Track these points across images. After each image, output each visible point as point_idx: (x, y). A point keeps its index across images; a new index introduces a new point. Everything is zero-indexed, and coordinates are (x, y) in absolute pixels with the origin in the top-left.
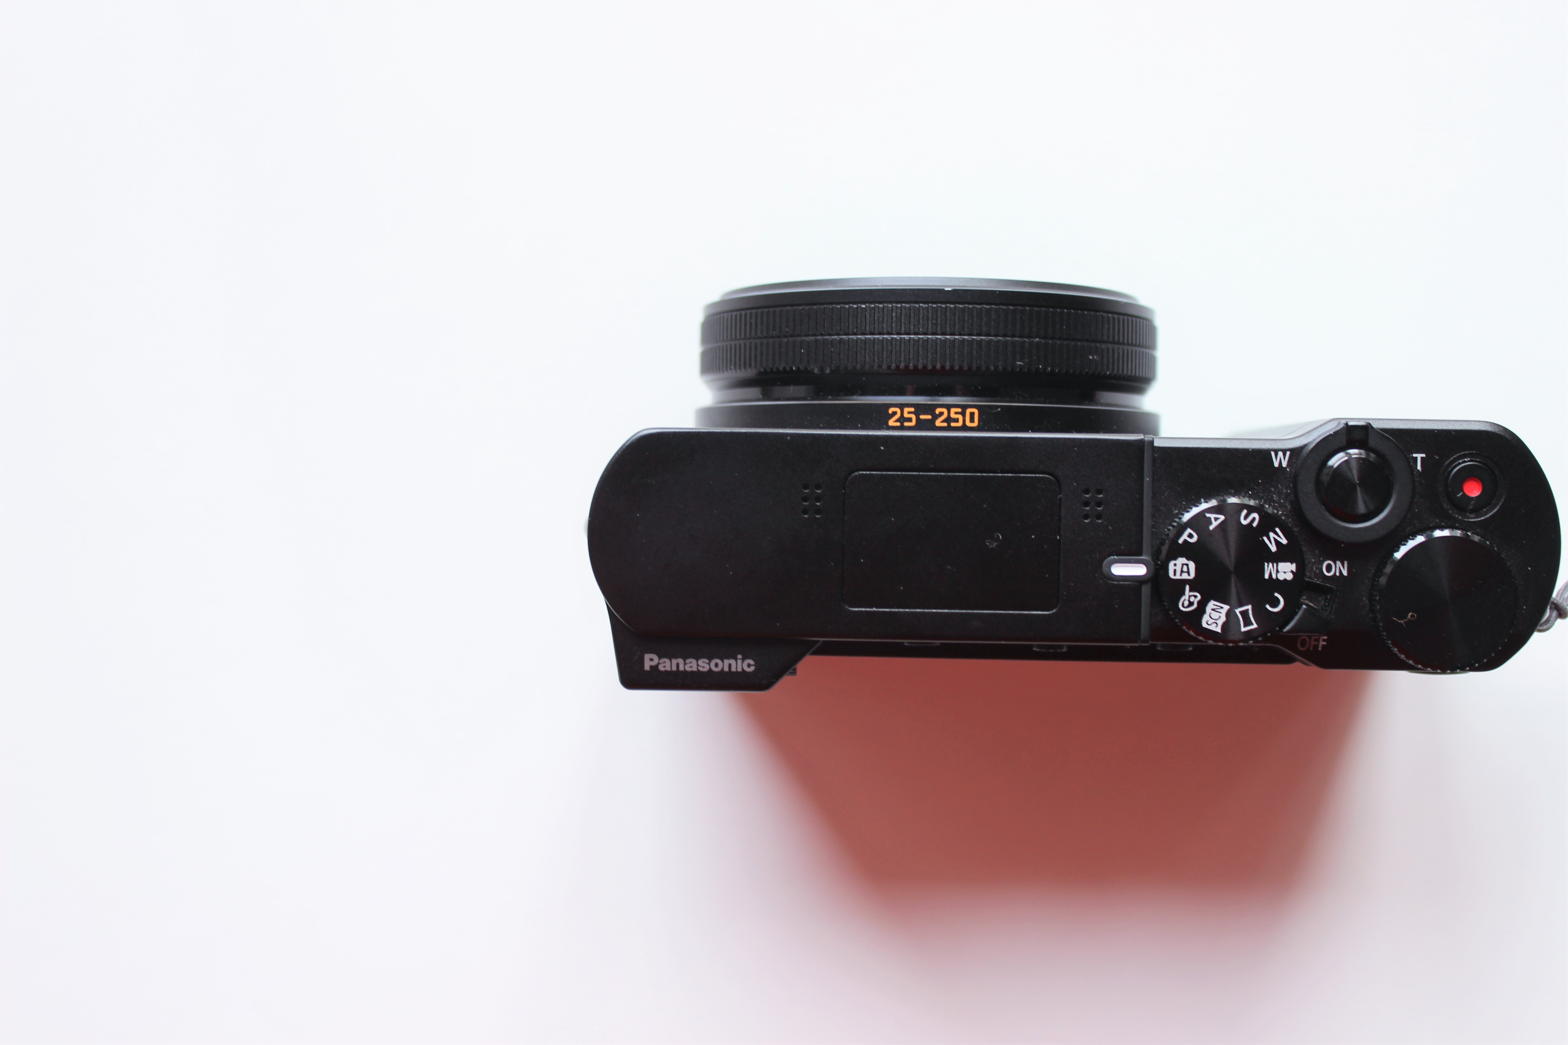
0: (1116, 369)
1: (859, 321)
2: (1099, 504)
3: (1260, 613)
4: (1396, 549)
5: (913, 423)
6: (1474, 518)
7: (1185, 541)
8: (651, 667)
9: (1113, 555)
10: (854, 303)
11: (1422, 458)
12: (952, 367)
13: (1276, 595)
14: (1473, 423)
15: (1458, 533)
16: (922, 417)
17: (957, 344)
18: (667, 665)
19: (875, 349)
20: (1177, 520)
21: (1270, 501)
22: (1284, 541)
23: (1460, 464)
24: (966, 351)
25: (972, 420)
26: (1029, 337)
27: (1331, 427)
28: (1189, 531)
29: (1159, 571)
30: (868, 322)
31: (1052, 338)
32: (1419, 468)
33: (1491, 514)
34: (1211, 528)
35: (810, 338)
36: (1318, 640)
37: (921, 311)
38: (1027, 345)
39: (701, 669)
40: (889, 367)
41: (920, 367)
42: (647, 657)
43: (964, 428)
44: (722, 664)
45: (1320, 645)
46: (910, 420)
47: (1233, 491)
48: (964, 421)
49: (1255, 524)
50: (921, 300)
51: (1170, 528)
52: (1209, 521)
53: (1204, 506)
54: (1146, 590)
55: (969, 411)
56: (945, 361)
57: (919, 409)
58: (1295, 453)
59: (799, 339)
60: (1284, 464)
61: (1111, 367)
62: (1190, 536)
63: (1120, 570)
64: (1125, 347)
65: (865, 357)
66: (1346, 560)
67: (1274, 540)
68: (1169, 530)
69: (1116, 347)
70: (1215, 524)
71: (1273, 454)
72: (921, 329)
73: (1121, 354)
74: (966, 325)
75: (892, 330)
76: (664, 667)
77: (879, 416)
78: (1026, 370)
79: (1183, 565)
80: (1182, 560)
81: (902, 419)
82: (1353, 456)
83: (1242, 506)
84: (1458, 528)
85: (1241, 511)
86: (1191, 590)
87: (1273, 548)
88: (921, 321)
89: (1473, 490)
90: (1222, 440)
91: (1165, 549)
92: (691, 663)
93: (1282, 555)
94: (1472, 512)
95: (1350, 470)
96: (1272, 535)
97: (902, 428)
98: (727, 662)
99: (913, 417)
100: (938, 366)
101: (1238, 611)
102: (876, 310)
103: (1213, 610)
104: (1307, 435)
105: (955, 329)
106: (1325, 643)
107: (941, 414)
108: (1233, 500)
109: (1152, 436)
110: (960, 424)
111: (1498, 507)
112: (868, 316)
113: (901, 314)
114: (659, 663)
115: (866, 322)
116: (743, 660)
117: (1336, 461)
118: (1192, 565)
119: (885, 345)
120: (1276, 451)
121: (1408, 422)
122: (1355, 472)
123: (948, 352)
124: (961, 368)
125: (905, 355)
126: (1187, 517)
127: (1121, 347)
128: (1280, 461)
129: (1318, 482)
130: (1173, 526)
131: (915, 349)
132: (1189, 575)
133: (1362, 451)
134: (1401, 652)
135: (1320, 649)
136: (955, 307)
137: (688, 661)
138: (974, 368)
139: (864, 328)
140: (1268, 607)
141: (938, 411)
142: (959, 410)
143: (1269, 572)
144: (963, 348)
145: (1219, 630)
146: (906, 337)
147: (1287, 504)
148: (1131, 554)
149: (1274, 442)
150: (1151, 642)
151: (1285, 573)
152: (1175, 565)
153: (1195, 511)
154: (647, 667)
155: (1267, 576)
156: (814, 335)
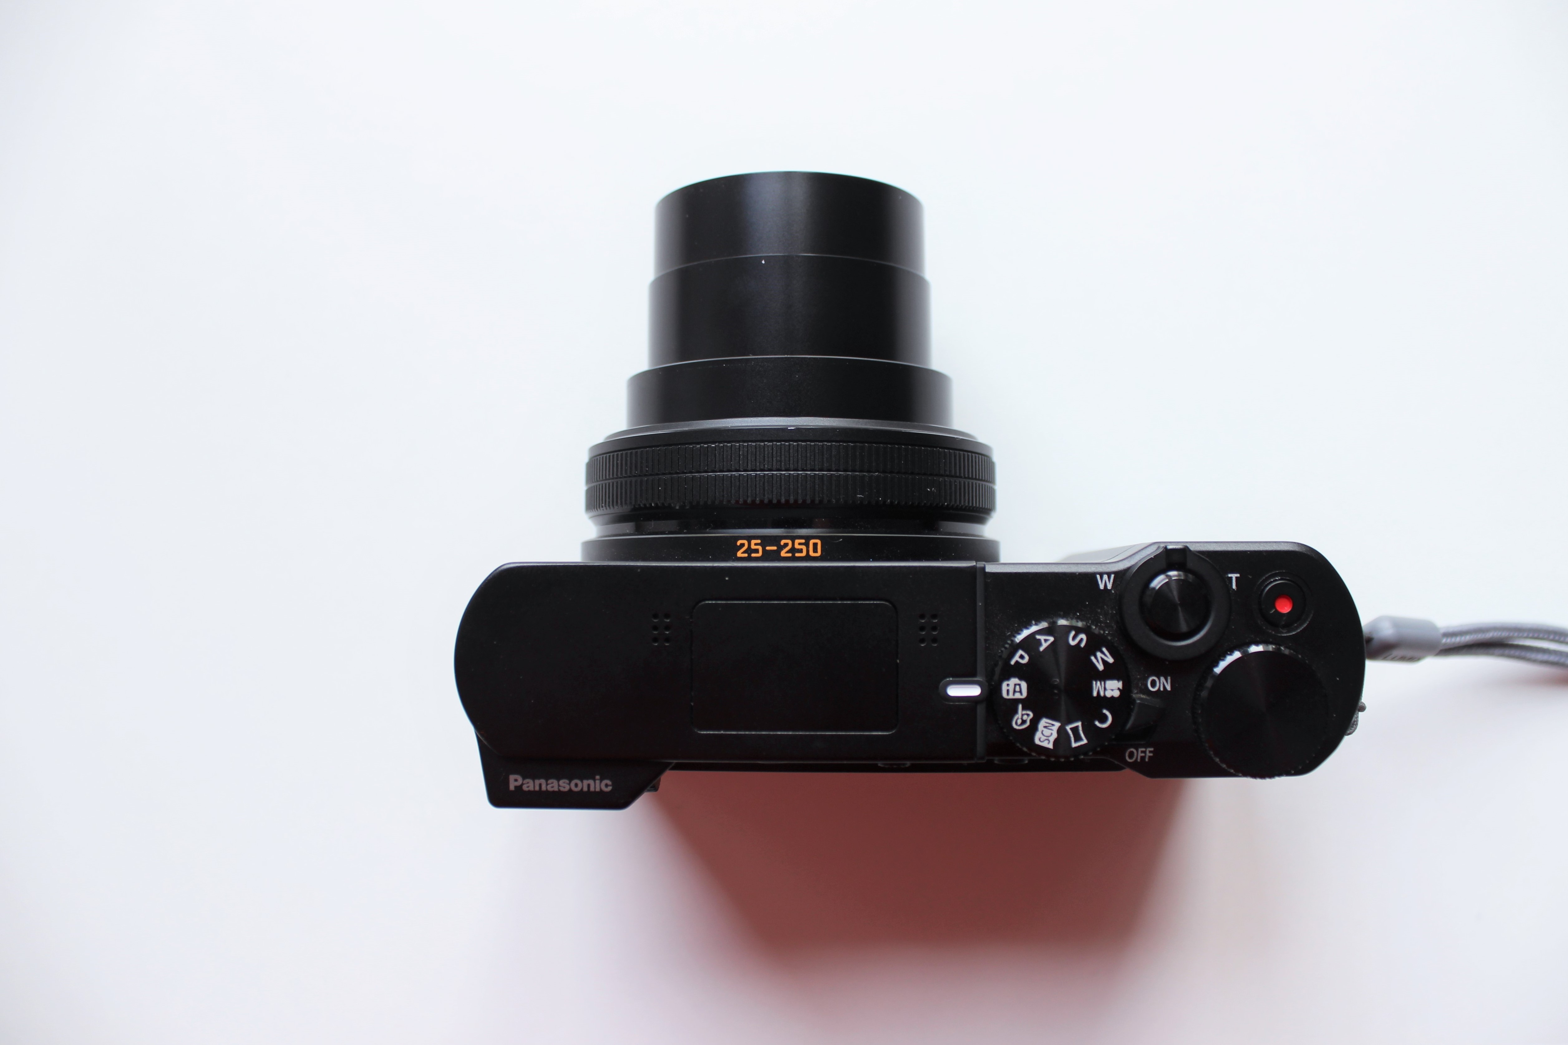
0: (953, 500)
1: (709, 460)
2: (934, 628)
3: (1090, 730)
4: (1216, 664)
5: (760, 554)
6: (1286, 633)
7: (1017, 662)
8: (516, 787)
9: (949, 677)
10: (705, 443)
11: (1237, 578)
12: (796, 501)
13: (1105, 711)
14: (1282, 544)
15: (1271, 648)
16: (768, 548)
17: (800, 479)
18: (530, 785)
19: (725, 485)
20: (1009, 642)
21: (1096, 622)
22: (1110, 660)
23: (1271, 582)
24: (808, 486)
25: (815, 551)
26: (869, 471)
27: (1152, 551)
28: (1021, 652)
29: (992, 692)
30: (717, 459)
31: (891, 472)
32: (1234, 587)
33: (1301, 629)
34: (1042, 649)
35: (666, 476)
36: (1144, 752)
37: (766, 449)
38: (867, 479)
39: (562, 789)
40: (737, 502)
41: (766, 501)
42: (512, 777)
43: (808, 558)
44: (581, 784)
45: (1147, 757)
46: (757, 551)
47: (1062, 613)
48: (808, 551)
49: (1083, 645)
50: (766, 439)
51: (1003, 649)
52: (1039, 643)
53: (1034, 628)
54: (981, 710)
55: (812, 542)
56: (789, 496)
57: (765, 541)
58: (1119, 575)
59: (657, 477)
60: (1109, 587)
61: (948, 498)
62: (1022, 657)
63: (955, 691)
64: (962, 481)
65: (715, 493)
66: (1170, 676)
67: (1102, 659)
68: (1002, 651)
69: (952, 480)
70: (1044, 645)
71: (1098, 577)
72: (766, 466)
73: (958, 487)
74: (808, 462)
75: (739, 467)
76: (528, 787)
77: (728, 549)
78: (867, 502)
79: (1015, 685)
80: (1014, 681)
81: (749, 551)
82: (1173, 578)
83: (1070, 628)
84: (1271, 643)
85: (1069, 632)
86: (1023, 709)
87: (1101, 667)
88: (766, 459)
89: (1284, 607)
90: (1050, 565)
91: (998, 670)
92: (552, 783)
93: (1109, 673)
94: (1284, 627)
95: (1171, 591)
96: (1099, 654)
97: (749, 559)
98: (586, 782)
99: (760, 548)
100: (783, 501)
101: (1068, 728)
102: (725, 448)
103: (1045, 727)
104: (1129, 558)
105: (798, 466)
106: (1151, 755)
107: (786, 545)
108: (1062, 622)
109: (984, 563)
110: (804, 554)
111: (1308, 622)
112: (717, 455)
113: (748, 451)
114: (523, 784)
115: (715, 459)
116: (601, 780)
117: (1158, 582)
118: (1024, 685)
119: (733, 481)
120: (1101, 575)
121: (1222, 544)
122: (1175, 593)
123: (792, 487)
124: (804, 501)
125: (752, 490)
126: (1019, 638)
127: (958, 480)
128: (1105, 583)
129: (1142, 604)
130: (1006, 648)
131: (761, 484)
132: (1021, 694)
133: (1181, 573)
134: (1222, 761)
135: (1147, 760)
136: (798, 445)
137: (550, 781)
138: (817, 502)
139: (714, 466)
140: (1097, 723)
141: (783, 542)
142: (803, 541)
143: (1097, 690)
144: (806, 483)
145: (1051, 746)
146: (753, 473)
147: (1113, 625)
148: (965, 676)
149: (1099, 566)
150: (987, 758)
151: (1112, 690)
152: (1008, 685)
153: (1025, 633)
154: (512, 788)
155: (1095, 694)
156: (670, 473)
